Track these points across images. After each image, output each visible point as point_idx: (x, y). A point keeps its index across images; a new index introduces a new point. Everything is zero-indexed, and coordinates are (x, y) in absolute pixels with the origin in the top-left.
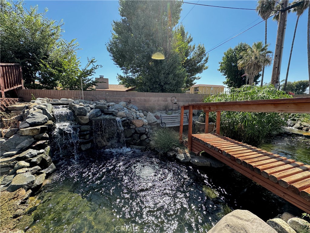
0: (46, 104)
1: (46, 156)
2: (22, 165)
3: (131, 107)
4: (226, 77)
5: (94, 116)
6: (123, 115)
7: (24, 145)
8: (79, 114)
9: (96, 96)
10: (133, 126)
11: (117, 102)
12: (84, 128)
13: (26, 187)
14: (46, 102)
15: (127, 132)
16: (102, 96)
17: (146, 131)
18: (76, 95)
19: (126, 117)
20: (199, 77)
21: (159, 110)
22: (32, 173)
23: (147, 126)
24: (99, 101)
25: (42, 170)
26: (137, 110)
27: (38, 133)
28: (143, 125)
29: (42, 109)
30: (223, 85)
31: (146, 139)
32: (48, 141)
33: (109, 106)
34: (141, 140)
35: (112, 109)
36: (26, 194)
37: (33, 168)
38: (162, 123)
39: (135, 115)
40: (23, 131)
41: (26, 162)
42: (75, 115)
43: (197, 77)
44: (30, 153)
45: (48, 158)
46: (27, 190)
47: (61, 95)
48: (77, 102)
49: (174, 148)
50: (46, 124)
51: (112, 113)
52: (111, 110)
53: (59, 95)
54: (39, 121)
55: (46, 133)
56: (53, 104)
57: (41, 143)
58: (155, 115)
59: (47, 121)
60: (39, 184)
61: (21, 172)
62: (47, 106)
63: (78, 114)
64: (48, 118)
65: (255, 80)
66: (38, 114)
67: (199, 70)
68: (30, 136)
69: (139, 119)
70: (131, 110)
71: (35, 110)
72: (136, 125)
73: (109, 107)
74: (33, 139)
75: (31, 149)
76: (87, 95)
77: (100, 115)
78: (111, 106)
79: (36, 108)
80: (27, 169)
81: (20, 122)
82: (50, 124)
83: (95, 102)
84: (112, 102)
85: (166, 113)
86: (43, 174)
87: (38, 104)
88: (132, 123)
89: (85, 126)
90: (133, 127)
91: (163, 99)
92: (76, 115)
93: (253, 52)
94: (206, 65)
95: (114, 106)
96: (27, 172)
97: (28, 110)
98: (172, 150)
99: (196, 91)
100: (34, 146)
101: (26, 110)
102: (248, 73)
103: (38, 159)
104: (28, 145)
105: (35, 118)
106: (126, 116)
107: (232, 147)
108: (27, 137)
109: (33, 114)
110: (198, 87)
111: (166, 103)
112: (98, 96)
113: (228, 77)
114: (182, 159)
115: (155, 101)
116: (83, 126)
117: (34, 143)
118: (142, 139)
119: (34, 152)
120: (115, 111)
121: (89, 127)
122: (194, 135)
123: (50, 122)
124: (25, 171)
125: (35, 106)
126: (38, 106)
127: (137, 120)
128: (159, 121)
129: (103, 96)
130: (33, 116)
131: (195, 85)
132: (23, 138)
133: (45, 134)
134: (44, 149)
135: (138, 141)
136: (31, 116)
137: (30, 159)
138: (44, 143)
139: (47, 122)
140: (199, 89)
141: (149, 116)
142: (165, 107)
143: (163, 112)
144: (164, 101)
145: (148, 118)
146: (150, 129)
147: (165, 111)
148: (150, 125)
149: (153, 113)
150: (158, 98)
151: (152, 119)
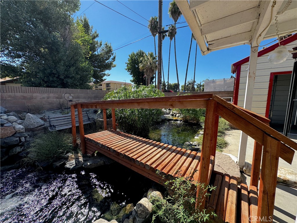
4: (132, 76)
17: (20, 141)
20: (109, 74)
21: (49, 110)
23: (24, 134)
28: (15, 134)
30: (130, 82)
31: (20, 152)
38: (51, 126)
43: (107, 74)
49: (63, 156)
58: (42, 116)
65: (151, 81)
67: (109, 66)
69: (6, 125)
85: (61, 113)
93: (148, 59)
94: (114, 63)
98: (60, 159)
99: (108, 87)
102: (147, 75)
107: (121, 141)
110: (110, 83)
111: (62, 100)
113: (134, 76)
114: (72, 167)
115: (43, 98)
118: (10, 154)
122: (86, 136)
128: (47, 124)
131: (105, 81)
140: (111, 85)
141: (29, 119)
142: (60, 105)
143: (57, 112)
144: (57, 98)
145: (26, 122)
146: (30, 136)
147: (59, 111)
148: (31, 131)
149: (39, 114)
150: (48, 94)
151: (34, 122)
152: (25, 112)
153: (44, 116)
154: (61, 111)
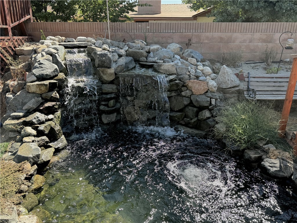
0: (57, 46)
1: (55, 124)
2: (28, 132)
3: (189, 55)
5: (123, 69)
6: (171, 69)
7: (31, 106)
8: (100, 64)
9: (130, 31)
10: (188, 91)
11: (164, 45)
12: (107, 88)
13: (32, 160)
14: (58, 43)
15: (175, 102)
16: (140, 31)
17: (211, 104)
18: (99, 31)
19: (175, 74)
21: (249, 62)
22: (39, 144)
23: (216, 94)
24: (134, 42)
25: (50, 143)
26: (200, 60)
27: (47, 91)
28: (207, 92)
29: (51, 54)
31: (209, 118)
32: (58, 103)
33: (149, 52)
34: (198, 120)
35: (154, 57)
36: (31, 169)
37: (40, 138)
38: (248, 90)
39: (193, 71)
40: (29, 86)
41: (32, 128)
42: (96, 67)
44: (38, 117)
45: (57, 128)
46: (32, 165)
47: (78, 31)
48: (99, 43)
49: (261, 145)
50: (56, 78)
51: (153, 65)
52: (152, 58)
53: (76, 31)
54: (48, 73)
55: (56, 92)
56: (66, 47)
57: (50, 105)
58: (237, 72)
59: (57, 73)
60: (45, 160)
61: (27, 141)
62: (57, 50)
63: (98, 64)
64: (58, 69)
66: (46, 63)
68: (38, 94)
69: (201, 78)
70: (187, 60)
71: (43, 56)
72: (193, 91)
73: (150, 55)
74: (40, 98)
75: (38, 113)
76: (116, 31)
77: (133, 68)
78: (154, 51)
79: (44, 53)
80: (33, 138)
81: (27, 73)
82: (61, 78)
83: (127, 43)
84: (156, 43)
85: (265, 69)
86: (51, 149)
87: (48, 46)
88: (186, 86)
89: (110, 85)
90: (187, 93)
91: (264, 37)
92: (96, 65)
95: (158, 52)
96: (33, 141)
97: (36, 55)
98: (256, 147)
100: (41, 108)
101: (34, 56)
103: (46, 127)
104: (35, 107)
105: (42, 69)
106: (175, 72)
108: (35, 95)
109: (41, 62)
111: (270, 45)
112: (133, 31)
114: (273, 170)
115: (244, 41)
116: (105, 86)
117: (42, 104)
118: (200, 117)
119: (42, 117)
120: (158, 61)
121: (114, 87)
123: (61, 75)
124: (31, 141)
125: (43, 51)
126: (46, 50)
127: (196, 80)
128: (243, 86)
129: (142, 31)
130: (40, 66)
132: (30, 95)
133: (54, 93)
134: (53, 114)
135: (193, 121)
136: (38, 66)
137: (37, 125)
138: (54, 105)
139: (57, 75)
141: (223, 74)
142: (267, 54)
143: (258, 67)
144: (264, 41)
145: (220, 77)
146: (221, 100)
147: (263, 65)
148: (222, 92)
149: (234, 68)
150: (251, 35)
151: (228, 80)
152: (218, 62)
153: (241, 72)
154: (265, 66)
